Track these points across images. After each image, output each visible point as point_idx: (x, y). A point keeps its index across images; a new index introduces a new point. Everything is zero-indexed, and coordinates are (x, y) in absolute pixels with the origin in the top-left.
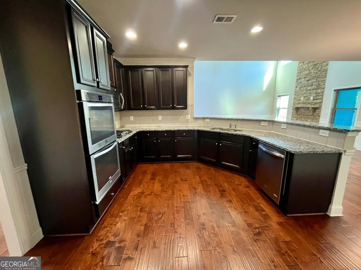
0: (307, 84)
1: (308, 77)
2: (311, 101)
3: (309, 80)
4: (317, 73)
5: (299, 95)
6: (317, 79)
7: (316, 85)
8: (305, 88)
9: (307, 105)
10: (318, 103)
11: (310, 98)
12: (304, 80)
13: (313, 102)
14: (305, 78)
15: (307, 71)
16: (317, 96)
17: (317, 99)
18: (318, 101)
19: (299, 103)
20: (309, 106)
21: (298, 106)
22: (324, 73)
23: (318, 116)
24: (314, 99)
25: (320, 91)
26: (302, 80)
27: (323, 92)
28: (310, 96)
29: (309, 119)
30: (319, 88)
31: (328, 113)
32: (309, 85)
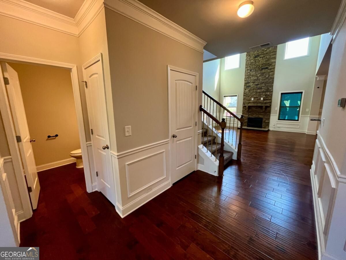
1: (257, 82)
2: (262, 101)
4: (265, 80)
5: (248, 96)
8: (255, 91)
9: (258, 104)
10: (268, 102)
12: (253, 84)
14: (253, 82)
15: (255, 77)
16: (267, 97)
17: (267, 100)
19: (249, 103)
20: (260, 105)
21: (250, 105)
22: (271, 80)
23: (269, 112)
24: (264, 100)
25: (269, 93)
26: (251, 84)
27: (272, 95)
28: (260, 97)
29: (261, 115)
30: (267, 92)
31: (277, 110)
32: (258, 89)
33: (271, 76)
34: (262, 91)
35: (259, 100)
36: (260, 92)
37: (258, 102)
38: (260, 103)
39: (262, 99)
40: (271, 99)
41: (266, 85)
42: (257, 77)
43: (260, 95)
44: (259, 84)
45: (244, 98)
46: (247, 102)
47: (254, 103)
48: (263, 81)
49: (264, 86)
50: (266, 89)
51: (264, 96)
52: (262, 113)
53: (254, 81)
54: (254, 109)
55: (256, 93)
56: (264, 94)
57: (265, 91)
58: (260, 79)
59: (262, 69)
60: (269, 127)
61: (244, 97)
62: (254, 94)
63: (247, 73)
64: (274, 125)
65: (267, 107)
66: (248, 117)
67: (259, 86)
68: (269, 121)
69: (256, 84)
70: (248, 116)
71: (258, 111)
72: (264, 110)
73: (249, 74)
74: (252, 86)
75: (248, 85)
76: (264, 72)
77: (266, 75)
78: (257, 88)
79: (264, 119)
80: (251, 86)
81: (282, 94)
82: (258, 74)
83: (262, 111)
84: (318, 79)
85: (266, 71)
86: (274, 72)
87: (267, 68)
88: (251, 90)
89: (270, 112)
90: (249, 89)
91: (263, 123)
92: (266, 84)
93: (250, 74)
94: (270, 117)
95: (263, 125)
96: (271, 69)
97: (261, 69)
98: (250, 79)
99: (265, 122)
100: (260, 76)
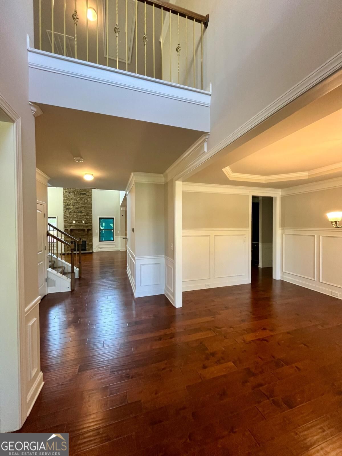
0: (77, 211)
1: (77, 206)
2: (83, 224)
3: (78, 208)
4: (84, 204)
5: (69, 219)
6: (85, 209)
7: (85, 213)
8: (75, 214)
9: (79, 227)
10: (90, 226)
11: (81, 222)
12: (73, 207)
13: (85, 225)
15: (75, 200)
16: (88, 221)
17: (88, 223)
18: (89, 224)
19: (71, 226)
20: (82, 228)
21: (71, 228)
22: (90, 205)
23: (90, 235)
24: (85, 223)
25: (89, 217)
26: (71, 207)
27: (92, 219)
28: (81, 220)
29: (85, 237)
31: (97, 233)
32: (79, 212)
33: (89, 202)
34: (83, 215)
36: (81, 216)
37: (79, 225)
38: (82, 226)
39: (83, 222)
40: (91, 223)
41: (86, 209)
42: (76, 200)
43: (81, 218)
44: (79, 207)
45: (65, 221)
46: (68, 225)
47: (76, 226)
48: (82, 206)
49: (84, 210)
50: (86, 213)
51: (85, 220)
52: (85, 236)
53: (73, 204)
54: (77, 232)
55: (77, 216)
56: (85, 217)
57: (85, 215)
58: (80, 203)
59: (81, 194)
60: (92, 249)
61: (65, 219)
62: (75, 217)
63: (66, 195)
64: (97, 246)
65: (88, 230)
67: (79, 209)
68: (92, 243)
69: (76, 207)
71: (81, 234)
72: (86, 232)
75: (67, 207)
76: (82, 197)
77: (85, 200)
78: (77, 212)
79: (87, 242)
80: (71, 209)
81: (100, 218)
82: (77, 198)
83: (85, 234)
84: (122, 209)
85: (84, 197)
86: (91, 198)
87: (85, 194)
88: (72, 213)
89: (92, 235)
90: (69, 212)
91: (87, 246)
93: (69, 197)
94: (92, 239)
95: (87, 248)
96: (88, 195)
97: (79, 194)
98: (69, 201)
99: (88, 245)
100: (79, 200)
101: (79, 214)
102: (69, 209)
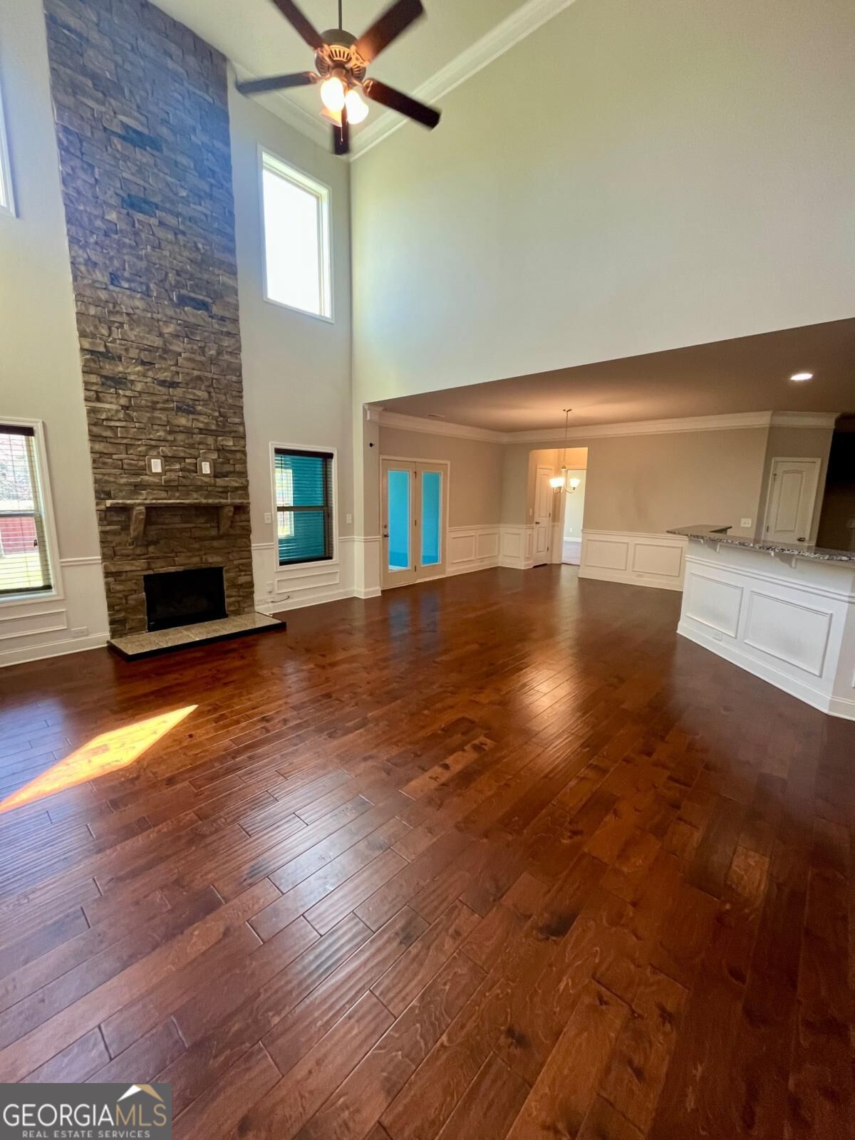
0: (166, 401)
1: (163, 369)
2: (207, 480)
3: (173, 385)
4: (203, 365)
5: (126, 446)
6: (209, 394)
7: (210, 417)
8: (160, 416)
9: (187, 494)
10: (238, 488)
11: (196, 465)
12: (145, 375)
15: (149, 332)
16: (227, 461)
17: (225, 475)
19: (140, 487)
20: (204, 501)
21: (143, 499)
22: (233, 378)
23: (244, 536)
27: (243, 452)
28: (195, 458)
29: (215, 551)
30: (224, 434)
31: (272, 524)
34: (201, 426)
35: (189, 471)
36: (188, 432)
37: (186, 482)
38: (198, 489)
39: (206, 468)
40: (243, 474)
41: (214, 399)
42: (161, 335)
43: (191, 446)
44: (180, 379)
45: (102, 454)
46: (123, 481)
47: (168, 487)
48: (196, 373)
50: (215, 418)
51: (214, 456)
52: (216, 544)
53: (145, 356)
54: (176, 523)
55: (171, 432)
56: (210, 440)
57: (214, 427)
59: (182, 301)
60: (252, 605)
61: (98, 447)
62: (161, 433)
64: (269, 589)
65: (234, 510)
66: (151, 572)
67: (179, 391)
68: (250, 575)
69: (162, 376)
70: (149, 569)
71: (197, 533)
72: (223, 523)
73: (103, 295)
74: (139, 387)
75: (108, 368)
76: (191, 319)
77: (205, 341)
78: (170, 405)
79: (228, 571)
80: (132, 382)
81: (279, 452)
82: (166, 323)
83: (214, 532)
84: (368, 418)
85: (201, 322)
86: (235, 335)
87: (203, 306)
88: (138, 408)
89: (247, 531)
90: (123, 401)
91: (226, 593)
92: (213, 394)
94: (250, 558)
95: (227, 600)
96: (223, 319)
97: (174, 297)
98: (117, 334)
99: (232, 585)
101: (183, 421)
102: (119, 382)
